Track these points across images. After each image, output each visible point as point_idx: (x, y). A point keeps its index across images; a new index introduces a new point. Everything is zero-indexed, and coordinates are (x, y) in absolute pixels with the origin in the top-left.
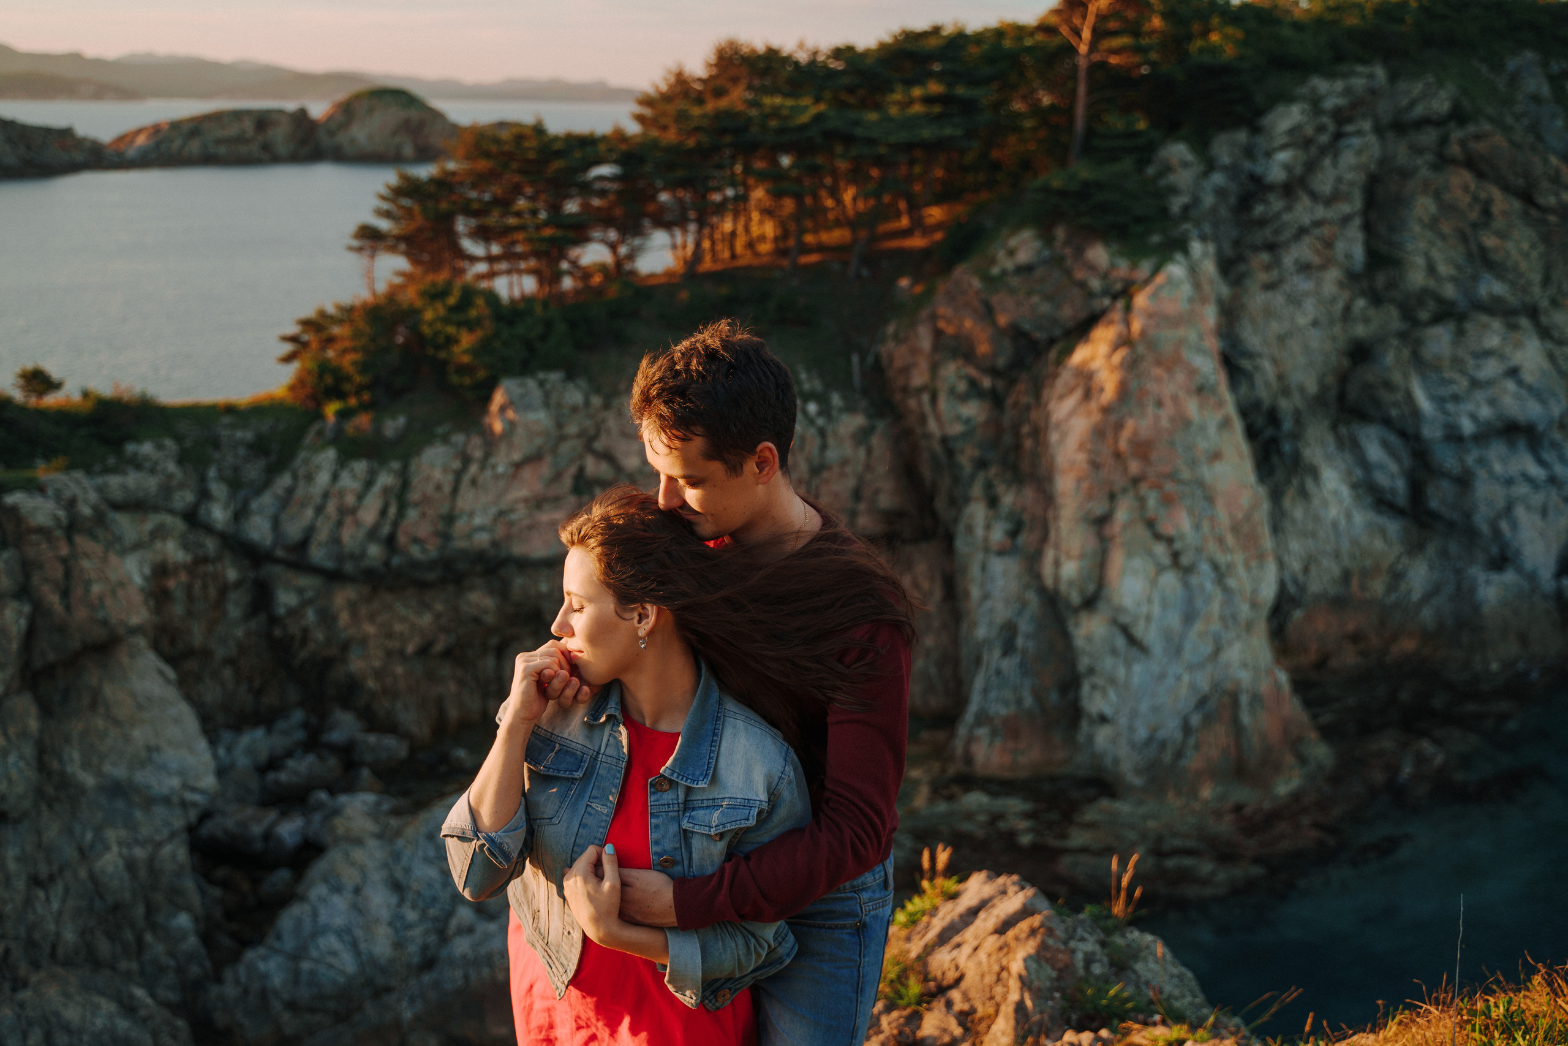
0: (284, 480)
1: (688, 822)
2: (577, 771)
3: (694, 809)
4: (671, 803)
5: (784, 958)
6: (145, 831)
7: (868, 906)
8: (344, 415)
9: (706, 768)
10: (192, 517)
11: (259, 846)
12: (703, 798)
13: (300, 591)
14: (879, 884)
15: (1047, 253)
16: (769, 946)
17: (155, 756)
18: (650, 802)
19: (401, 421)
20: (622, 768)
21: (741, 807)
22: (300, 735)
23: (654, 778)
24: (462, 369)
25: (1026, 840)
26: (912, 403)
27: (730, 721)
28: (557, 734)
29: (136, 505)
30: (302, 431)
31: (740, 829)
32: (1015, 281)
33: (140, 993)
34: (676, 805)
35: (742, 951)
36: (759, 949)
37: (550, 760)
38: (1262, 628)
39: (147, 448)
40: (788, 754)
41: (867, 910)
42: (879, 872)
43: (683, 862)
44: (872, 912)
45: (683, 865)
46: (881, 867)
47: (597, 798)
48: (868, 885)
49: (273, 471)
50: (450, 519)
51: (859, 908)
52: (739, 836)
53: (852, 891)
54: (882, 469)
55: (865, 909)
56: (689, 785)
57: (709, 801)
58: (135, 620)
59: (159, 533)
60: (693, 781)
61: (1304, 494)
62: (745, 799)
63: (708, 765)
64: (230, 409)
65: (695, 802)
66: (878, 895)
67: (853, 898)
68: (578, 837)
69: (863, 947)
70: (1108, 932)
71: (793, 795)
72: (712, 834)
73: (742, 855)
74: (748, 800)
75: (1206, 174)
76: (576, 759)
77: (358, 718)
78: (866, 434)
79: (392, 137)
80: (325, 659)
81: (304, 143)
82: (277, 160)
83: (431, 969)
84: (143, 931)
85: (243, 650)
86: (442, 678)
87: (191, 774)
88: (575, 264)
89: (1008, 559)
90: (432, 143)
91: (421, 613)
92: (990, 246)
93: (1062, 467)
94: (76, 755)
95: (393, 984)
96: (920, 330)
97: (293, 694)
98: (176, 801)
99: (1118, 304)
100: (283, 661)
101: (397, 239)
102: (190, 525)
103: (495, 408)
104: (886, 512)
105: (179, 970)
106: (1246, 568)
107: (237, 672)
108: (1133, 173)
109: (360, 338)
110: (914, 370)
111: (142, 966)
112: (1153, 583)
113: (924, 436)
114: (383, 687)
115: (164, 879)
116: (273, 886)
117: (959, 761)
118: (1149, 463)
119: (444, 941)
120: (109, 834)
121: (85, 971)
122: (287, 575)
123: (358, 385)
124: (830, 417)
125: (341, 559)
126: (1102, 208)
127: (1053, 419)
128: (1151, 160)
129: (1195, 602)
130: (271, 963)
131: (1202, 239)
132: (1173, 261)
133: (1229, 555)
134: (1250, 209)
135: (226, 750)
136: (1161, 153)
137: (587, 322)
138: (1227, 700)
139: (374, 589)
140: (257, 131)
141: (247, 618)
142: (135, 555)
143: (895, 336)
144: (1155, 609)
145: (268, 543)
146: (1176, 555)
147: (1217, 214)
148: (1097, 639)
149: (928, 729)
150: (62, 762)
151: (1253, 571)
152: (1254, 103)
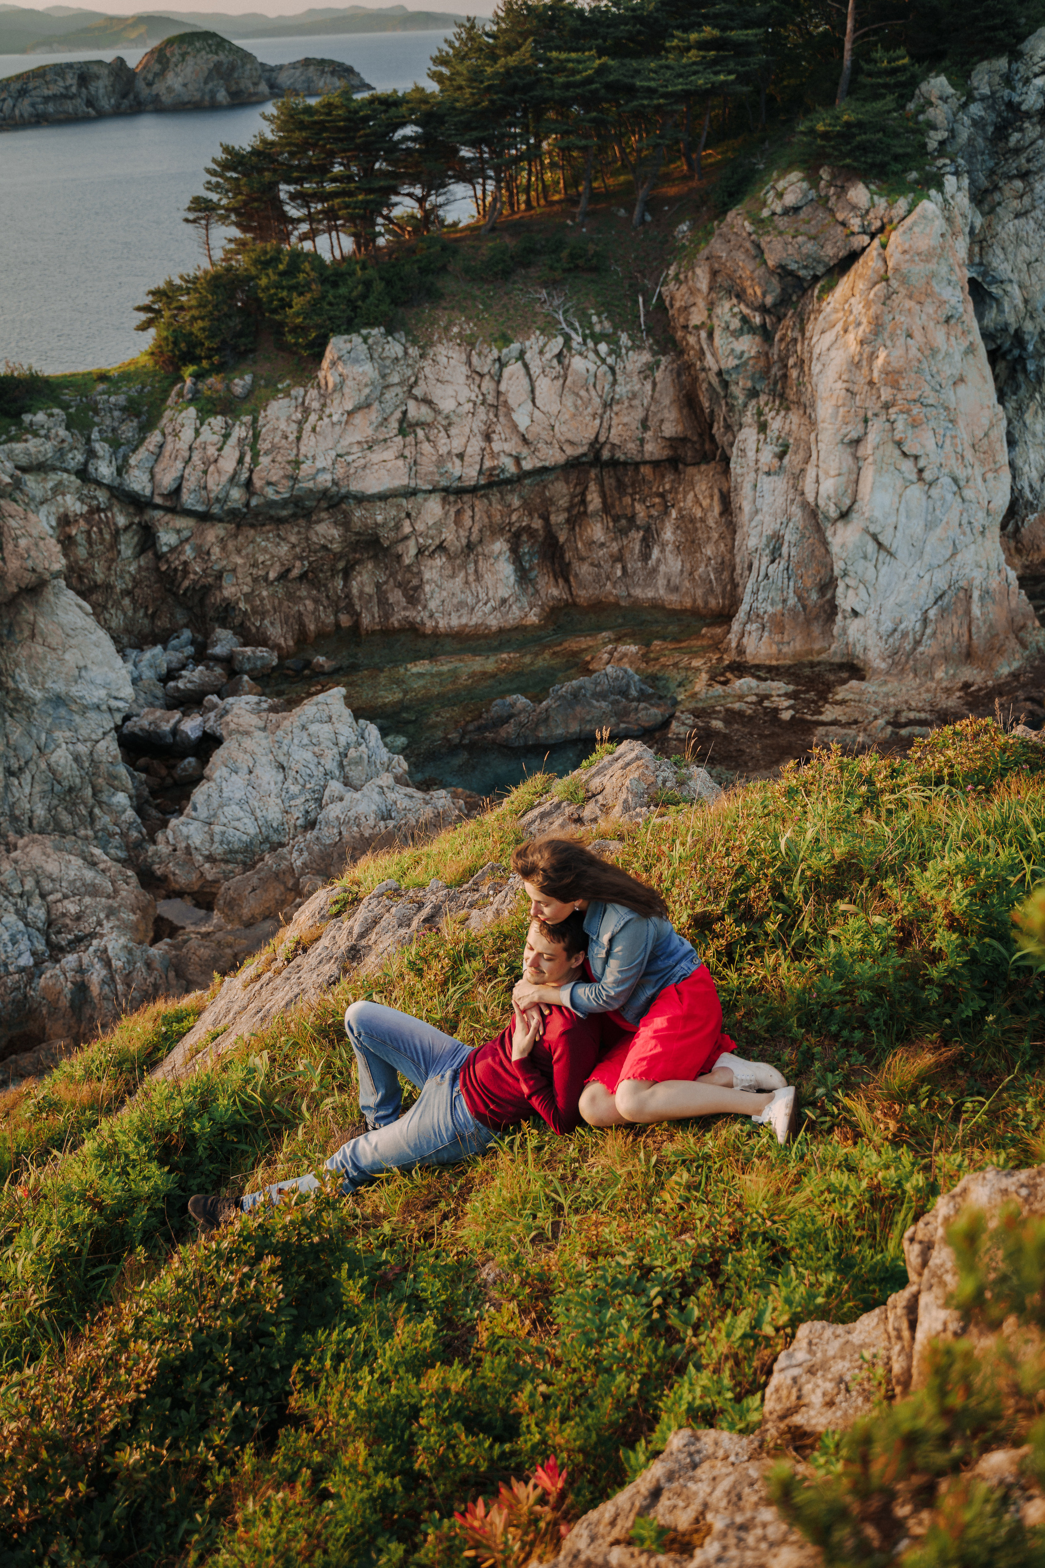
0: (155, 438)
6: (84, 732)
8: (198, 376)
10: (83, 474)
11: (170, 739)
13: (178, 532)
15: (812, 194)
17: (83, 673)
19: (248, 378)
22: (190, 650)
24: (296, 330)
25: (786, 715)
26: (692, 340)
29: (39, 468)
30: (166, 393)
32: (782, 223)
33: (97, 852)
39: (40, 417)
49: (146, 428)
50: (297, 463)
54: (666, 400)
58: (56, 567)
59: (60, 489)
64: (103, 377)
75: (964, 106)
77: (235, 634)
78: (651, 369)
79: (206, 83)
80: (204, 587)
81: (124, 96)
82: (101, 116)
83: (313, 828)
84: (93, 807)
85: (137, 583)
86: (300, 598)
87: (113, 686)
88: (387, 218)
89: (776, 478)
90: (242, 86)
91: (278, 544)
92: (762, 189)
93: (824, 395)
94: (25, 675)
95: (285, 840)
96: (698, 271)
97: (181, 617)
98: (104, 707)
99: (876, 242)
100: (170, 590)
101: (227, 210)
102: (83, 481)
103: (325, 364)
104: (670, 439)
105: (123, 835)
106: (985, 480)
107: (134, 601)
108: (895, 110)
109: (205, 306)
110: (693, 309)
111: (96, 832)
112: (900, 496)
113: (703, 369)
114: (253, 608)
115: (103, 768)
116: (184, 770)
117: (734, 652)
118: (899, 390)
119: (321, 807)
120: (58, 734)
121: (56, 837)
122: (166, 518)
123: (209, 349)
124: (619, 356)
125: (209, 503)
126: (864, 148)
127: (816, 351)
128: (913, 96)
129: (938, 512)
130: (191, 827)
131: (956, 173)
132: (929, 198)
133: (969, 470)
134: (1006, 138)
135: (135, 665)
136: (924, 87)
137: (401, 279)
138: (961, 594)
139: (238, 526)
140: (80, 86)
141: (137, 556)
142: (44, 509)
143: (676, 278)
144: (903, 519)
145: (148, 492)
146: (921, 471)
147: (974, 146)
148: (850, 546)
149: (709, 625)
150: (15, 682)
151: (991, 483)
152: (1018, 26)
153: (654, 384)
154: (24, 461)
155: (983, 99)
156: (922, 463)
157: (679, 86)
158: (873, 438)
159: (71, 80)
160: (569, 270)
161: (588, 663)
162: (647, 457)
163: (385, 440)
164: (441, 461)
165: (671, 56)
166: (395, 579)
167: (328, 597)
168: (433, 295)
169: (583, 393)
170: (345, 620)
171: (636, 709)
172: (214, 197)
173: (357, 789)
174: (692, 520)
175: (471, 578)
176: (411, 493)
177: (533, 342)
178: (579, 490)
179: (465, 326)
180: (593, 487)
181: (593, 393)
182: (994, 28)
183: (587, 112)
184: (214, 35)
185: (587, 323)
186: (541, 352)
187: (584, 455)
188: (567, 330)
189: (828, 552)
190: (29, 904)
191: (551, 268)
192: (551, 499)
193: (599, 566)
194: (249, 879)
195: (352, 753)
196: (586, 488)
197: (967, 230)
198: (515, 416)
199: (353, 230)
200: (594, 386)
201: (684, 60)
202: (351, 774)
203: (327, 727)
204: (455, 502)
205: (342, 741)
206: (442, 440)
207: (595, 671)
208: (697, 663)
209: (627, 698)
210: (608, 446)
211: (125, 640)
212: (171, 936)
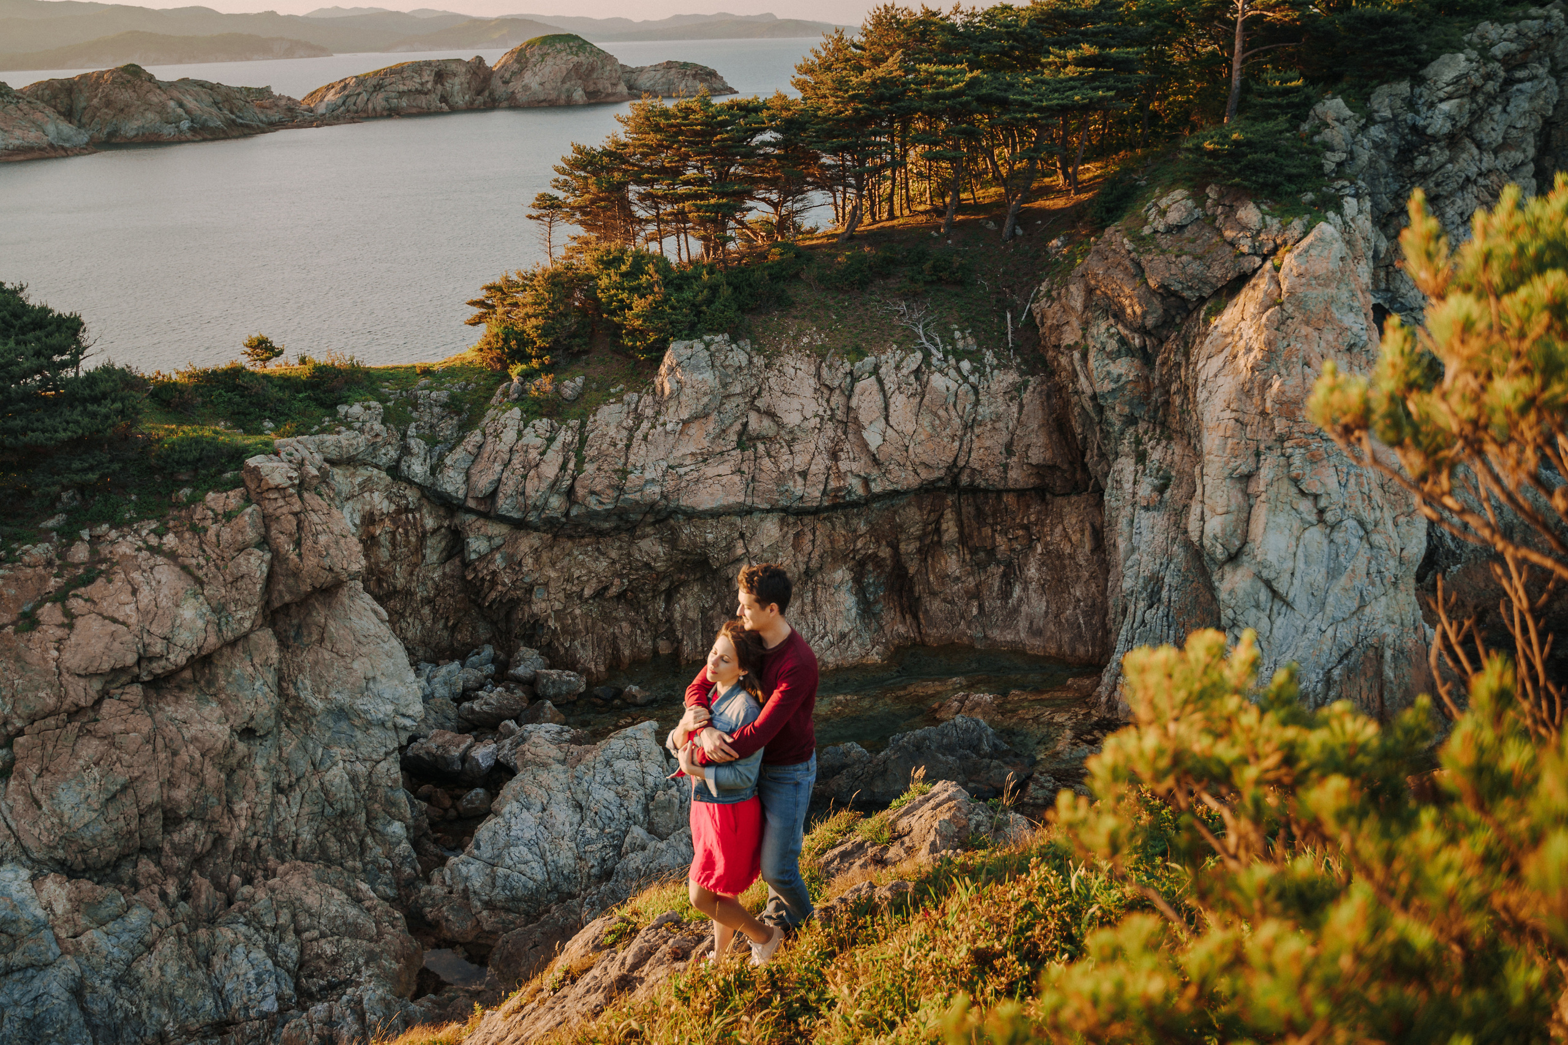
0: (475, 437)
6: (364, 750)
8: (526, 376)
10: (394, 471)
11: (458, 766)
13: (490, 538)
15: (1198, 212)
17: (371, 685)
19: (579, 380)
22: (490, 668)
24: (633, 333)
26: (1064, 360)
29: (349, 462)
30: (490, 391)
32: (1164, 241)
33: (364, 886)
39: (356, 409)
49: (466, 427)
54: (1034, 424)
58: (355, 567)
59: (367, 486)
64: (427, 372)
75: (1364, 128)
77: (541, 654)
78: (1018, 390)
79: (563, 82)
80: (511, 600)
81: (479, 93)
82: (454, 110)
83: (608, 879)
84: (365, 835)
85: (439, 591)
86: (616, 618)
87: (402, 702)
88: (740, 222)
89: (1156, 514)
90: (600, 87)
91: (597, 559)
92: (1143, 206)
93: (1211, 425)
94: (307, 682)
95: (576, 890)
96: (1073, 288)
97: (483, 632)
98: (389, 724)
99: (1268, 265)
100: (474, 602)
101: (572, 208)
102: (394, 478)
103: (663, 369)
104: (1037, 466)
105: (395, 870)
106: (1396, 525)
107: (434, 611)
108: (1287, 131)
109: (540, 304)
110: (1066, 327)
111: (365, 864)
112: (1298, 539)
113: (1076, 392)
114: (563, 627)
115: (381, 792)
116: (471, 802)
117: (1103, 707)
118: (1295, 422)
119: (620, 856)
120: (336, 751)
121: (320, 866)
122: (478, 524)
123: (540, 348)
124: (983, 374)
125: (526, 509)
126: (1254, 168)
127: (1202, 377)
128: (1307, 116)
129: (1341, 558)
130: (472, 868)
131: (1357, 195)
132: (1326, 220)
133: (1378, 513)
134: (1412, 161)
135: (429, 681)
136: (1319, 108)
137: (750, 285)
138: (1371, 653)
139: (555, 537)
140: (436, 82)
141: (443, 562)
142: (349, 505)
143: (1048, 294)
144: (1301, 565)
145: (461, 494)
146: (1321, 512)
147: (1376, 169)
148: (1241, 594)
149: (1074, 676)
150: (297, 689)
151: (1404, 529)
152: (1419, 52)
153: (1021, 406)
154: (334, 454)
155: (1384, 121)
156: (1322, 503)
157: (1055, 100)
158: (1266, 473)
159: (428, 77)
160: (932, 282)
161: (935, 711)
162: (1011, 484)
163: (722, 453)
164: (781, 478)
165: (1046, 71)
166: (723, 605)
167: (647, 620)
168: (784, 303)
169: (941, 412)
170: (664, 647)
171: (988, 766)
172: (561, 195)
173: (662, 838)
174: (1060, 556)
175: (808, 608)
176: (747, 511)
177: (889, 357)
178: (933, 517)
179: (816, 337)
180: (949, 514)
181: (953, 413)
182: (1393, 53)
183: (957, 123)
184: (577, 38)
185: (948, 338)
186: (898, 368)
187: (941, 479)
188: (927, 345)
189: (1214, 599)
190: (282, 940)
191: (913, 280)
192: (901, 526)
193: (952, 602)
194: (531, 932)
195: (660, 795)
196: (942, 515)
197: (1370, 254)
198: (865, 434)
199: (702, 233)
200: (955, 406)
201: (1062, 76)
202: (657, 819)
203: (634, 765)
204: (795, 523)
205: (650, 780)
206: (785, 456)
207: (942, 721)
208: (1059, 718)
209: (978, 754)
210: (968, 471)
211: (421, 653)
212: (436, 992)
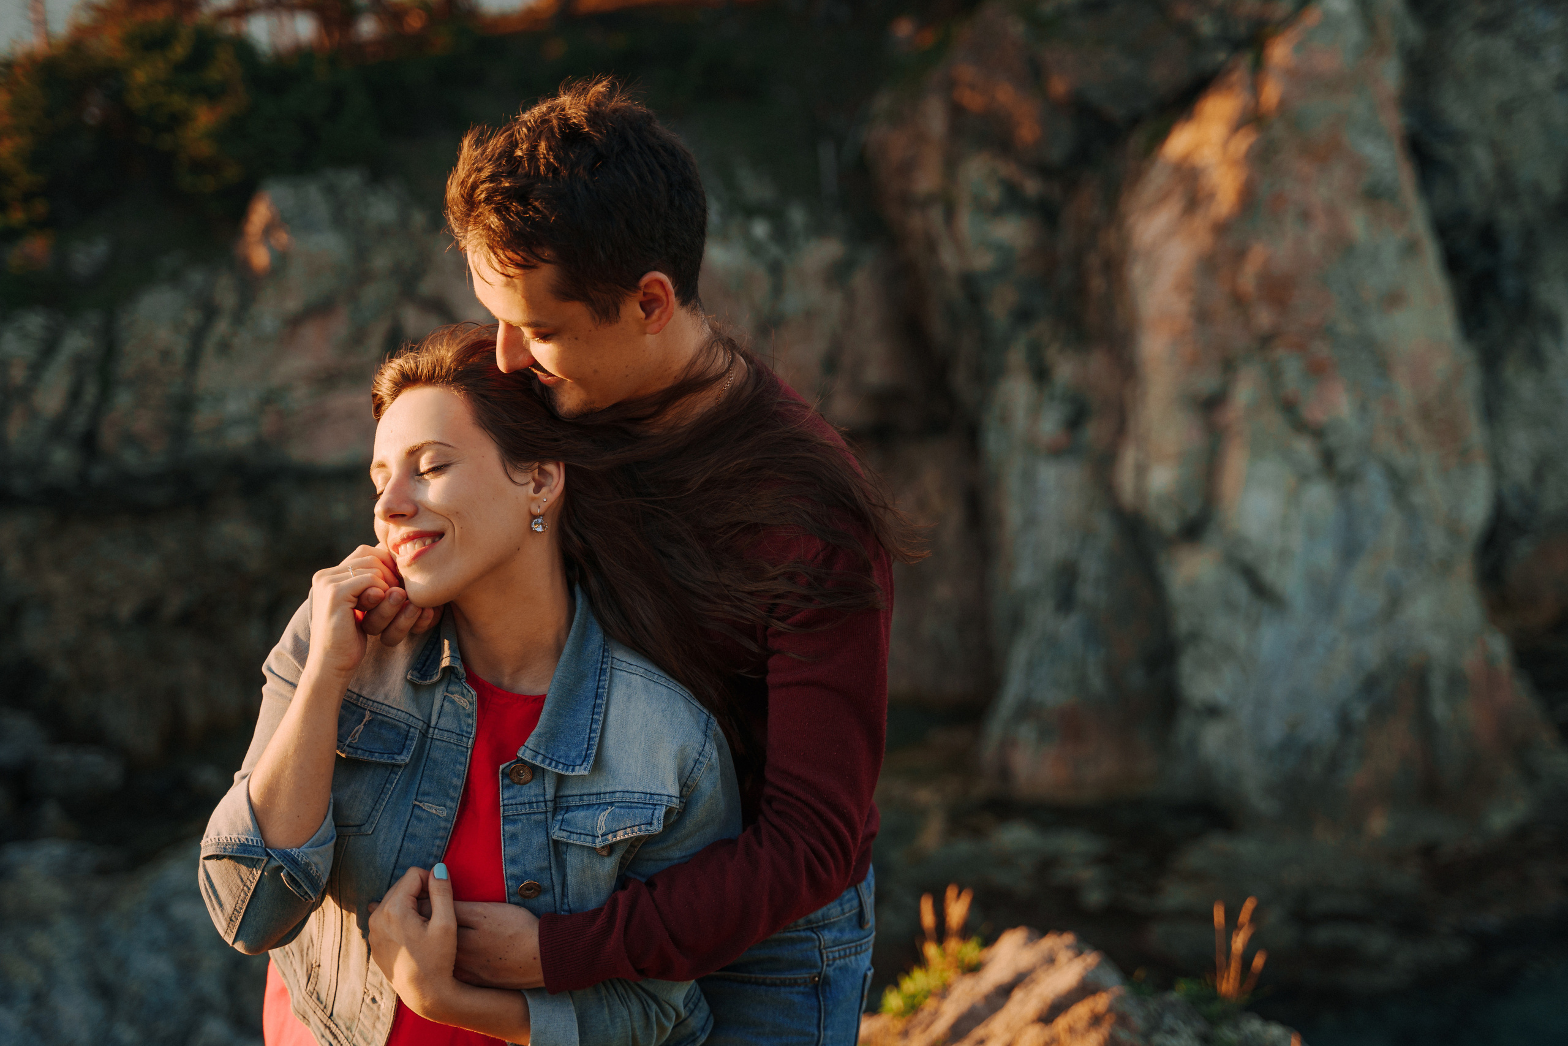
1: (560, 829)
2: (400, 754)
3: (568, 809)
4: (534, 800)
5: (698, 1034)
7: (832, 952)
9: (586, 746)
12: (582, 792)
14: (850, 919)
16: (678, 1015)
18: (503, 801)
19: (102, 246)
20: (467, 748)
21: (641, 805)
23: (507, 763)
26: (915, 221)
27: (620, 677)
28: (368, 697)
31: (638, 839)
34: (543, 804)
35: (639, 1023)
36: (663, 1019)
37: (357, 735)
38: (1464, 571)
40: (709, 725)
41: (831, 957)
42: (849, 900)
43: (553, 889)
44: (838, 962)
45: (554, 893)
46: (853, 893)
47: (428, 794)
48: (832, 920)
50: (186, 404)
51: (817, 954)
52: (637, 850)
53: (807, 929)
54: (869, 322)
55: (827, 957)
56: (561, 772)
57: (591, 797)
60: (566, 766)
61: (1536, 360)
62: (646, 793)
63: (589, 741)
65: (570, 799)
66: (847, 936)
67: (809, 940)
68: (401, 855)
69: (823, 1015)
70: (1213, 1021)
71: (715, 787)
72: (598, 847)
73: (644, 880)
74: (651, 794)
76: (398, 734)
78: (843, 270)
89: (1066, 463)
96: (927, 106)
99: (1239, 61)
103: (254, 228)
104: (875, 392)
110: (918, 167)
112: (1292, 499)
113: (935, 272)
114: (79, 674)
117: (990, 776)
118: (1288, 311)
123: (26, 189)
124: (787, 243)
133: (1415, 454)
138: (1410, 683)
139: (61, 517)
143: (889, 116)
146: (1329, 455)
148: (1204, 587)
153: (849, 296)
156: (1331, 441)
158: (1241, 395)
189: (1157, 596)
208: (922, 796)
